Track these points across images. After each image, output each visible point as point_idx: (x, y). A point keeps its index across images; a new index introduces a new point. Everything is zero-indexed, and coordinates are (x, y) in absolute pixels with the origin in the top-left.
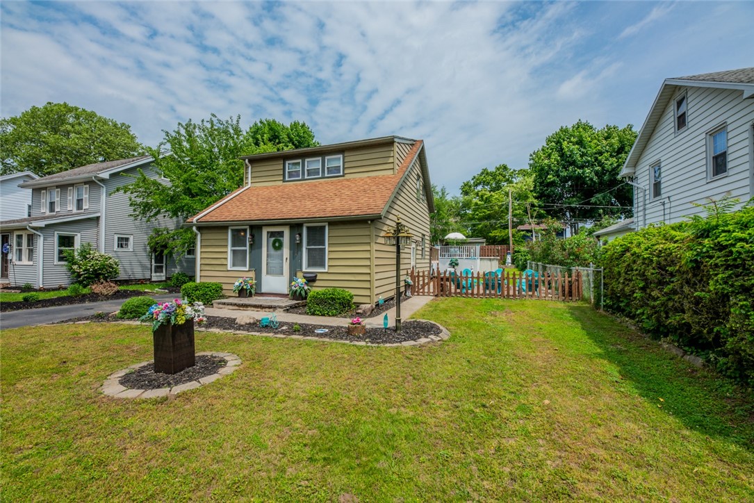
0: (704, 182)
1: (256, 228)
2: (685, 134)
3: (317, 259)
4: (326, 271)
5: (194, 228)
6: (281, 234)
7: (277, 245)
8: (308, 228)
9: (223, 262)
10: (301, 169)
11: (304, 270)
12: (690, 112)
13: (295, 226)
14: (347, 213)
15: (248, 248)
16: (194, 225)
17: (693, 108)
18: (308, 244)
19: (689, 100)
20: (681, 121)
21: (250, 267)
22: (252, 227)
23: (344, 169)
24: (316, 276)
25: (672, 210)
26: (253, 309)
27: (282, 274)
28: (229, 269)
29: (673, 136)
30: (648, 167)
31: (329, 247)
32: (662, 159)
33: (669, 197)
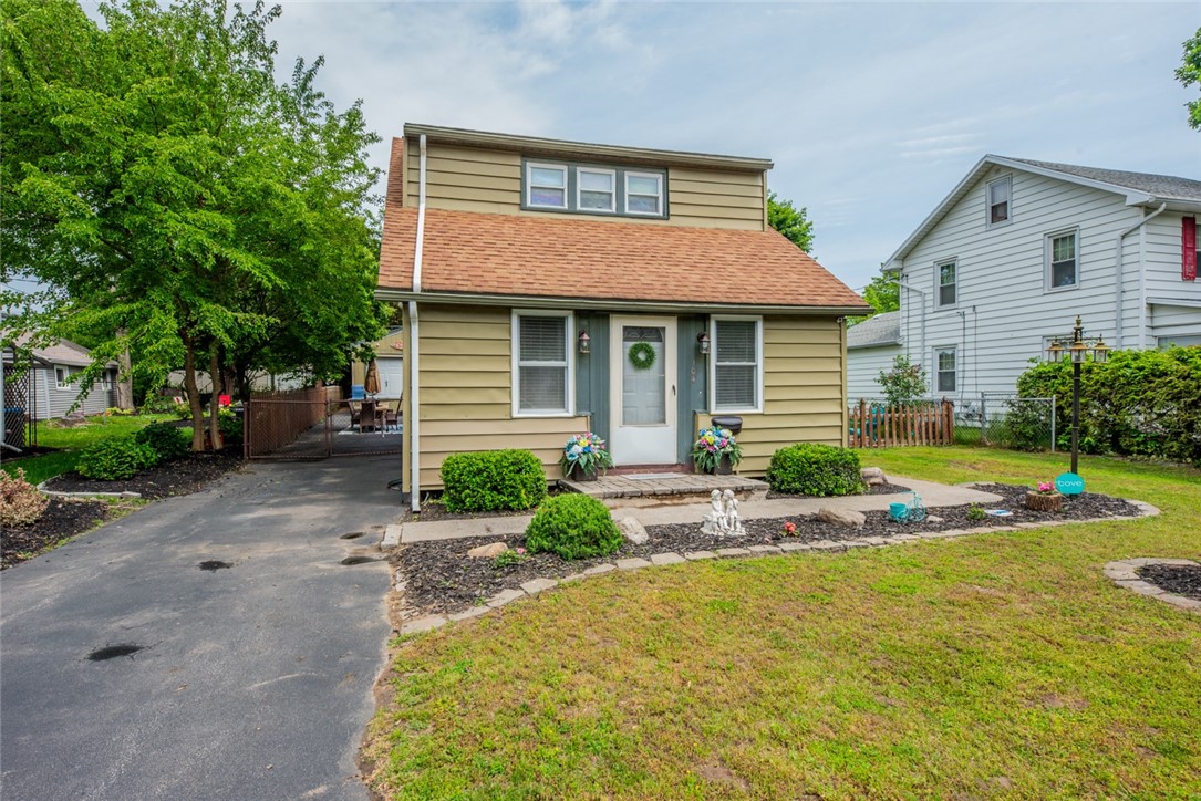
0: (1040, 292)
1: (594, 316)
2: (1002, 229)
3: (739, 386)
4: (760, 411)
5: (413, 306)
6: (658, 334)
7: (642, 356)
8: (720, 324)
9: (501, 397)
10: (565, 187)
11: (714, 411)
12: (1015, 204)
13: (693, 318)
14: (789, 299)
15: (570, 361)
16: (414, 297)
17: (1021, 200)
18: (720, 357)
19: (1015, 188)
20: (998, 213)
21: (579, 406)
22: (581, 314)
23: (667, 204)
24: (740, 425)
25: (979, 324)
26: (695, 499)
27: (664, 421)
28: (515, 415)
29: (983, 229)
30: (931, 264)
31: (765, 364)
32: (960, 256)
33: (974, 307)
